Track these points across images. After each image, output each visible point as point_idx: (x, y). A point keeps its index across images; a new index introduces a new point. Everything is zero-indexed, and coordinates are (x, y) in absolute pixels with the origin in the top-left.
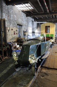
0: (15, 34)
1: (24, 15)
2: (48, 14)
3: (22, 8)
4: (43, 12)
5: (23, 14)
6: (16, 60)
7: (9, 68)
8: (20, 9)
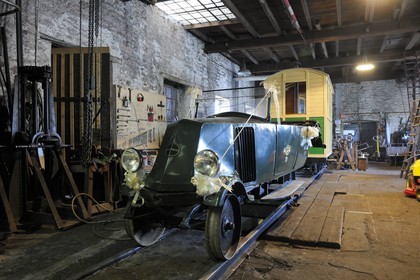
0: (155, 117)
1: (194, 47)
2: (297, 37)
3: (187, 17)
4: (274, 31)
5: (190, 39)
6: (137, 186)
7: (109, 244)
8: (177, 18)
